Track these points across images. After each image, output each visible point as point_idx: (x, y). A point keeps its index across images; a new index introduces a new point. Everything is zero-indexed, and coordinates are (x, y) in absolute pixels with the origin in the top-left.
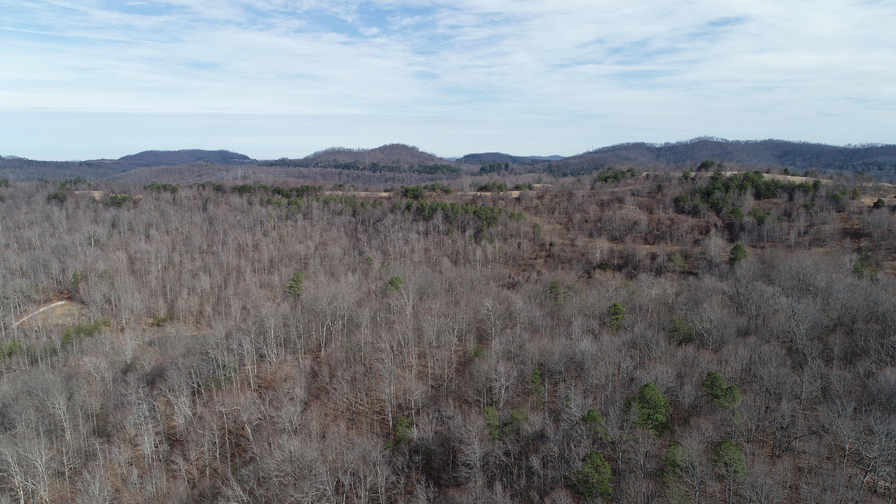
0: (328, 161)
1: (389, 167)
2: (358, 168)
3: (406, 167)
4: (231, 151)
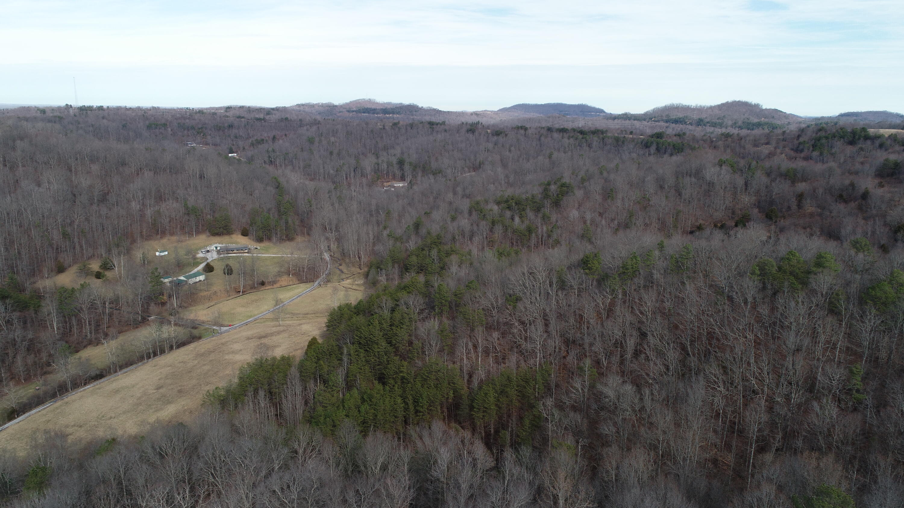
0: (662, 116)
1: (712, 123)
2: (685, 123)
3: (730, 123)
4: (589, 105)
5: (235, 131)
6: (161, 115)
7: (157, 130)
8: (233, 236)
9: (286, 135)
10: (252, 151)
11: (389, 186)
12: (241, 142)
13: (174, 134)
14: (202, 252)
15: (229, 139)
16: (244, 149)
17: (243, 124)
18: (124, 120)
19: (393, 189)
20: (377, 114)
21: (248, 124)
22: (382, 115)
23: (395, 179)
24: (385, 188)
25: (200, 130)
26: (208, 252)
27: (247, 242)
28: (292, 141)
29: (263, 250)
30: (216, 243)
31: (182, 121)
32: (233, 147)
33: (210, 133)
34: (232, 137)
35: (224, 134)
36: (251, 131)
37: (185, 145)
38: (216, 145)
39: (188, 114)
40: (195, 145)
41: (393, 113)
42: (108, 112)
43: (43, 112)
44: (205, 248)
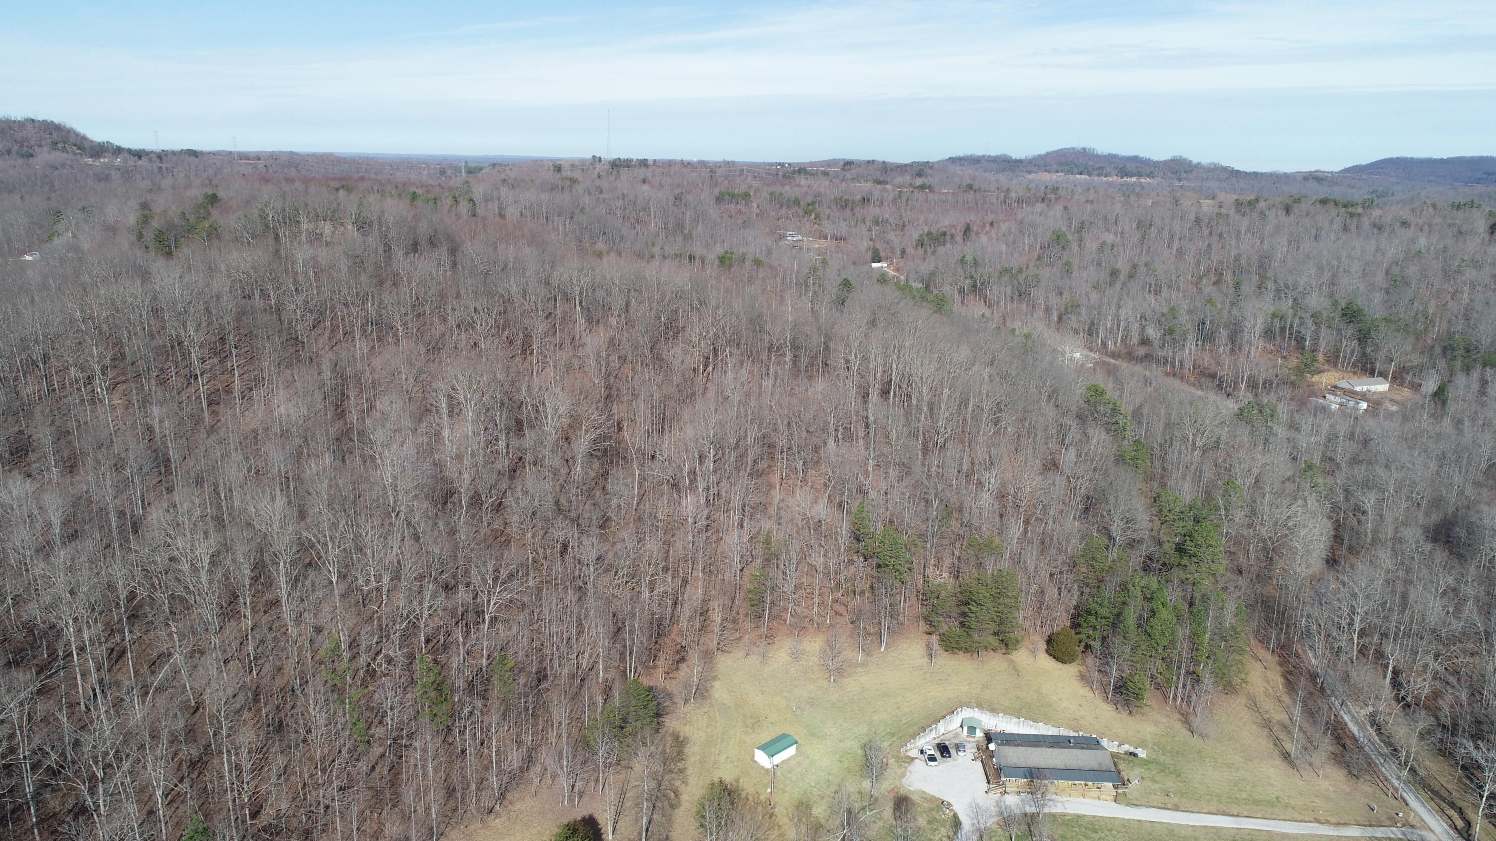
5: (872, 211)
6: (740, 175)
7: (732, 206)
8: (1021, 656)
9: (992, 224)
10: (925, 259)
11: (1334, 389)
12: (891, 236)
13: (761, 215)
14: (922, 752)
15: (863, 226)
16: (903, 252)
17: (891, 197)
18: (678, 186)
19: (1364, 405)
20: (1106, 176)
21: (900, 197)
22: (1115, 178)
23: (1336, 365)
24: (1330, 397)
25: (810, 207)
26: (942, 756)
27: (1080, 705)
28: (1011, 238)
29: (1164, 769)
30: (969, 705)
31: (777, 189)
32: (878, 246)
33: (827, 213)
34: (869, 223)
35: (854, 215)
36: (906, 210)
37: (782, 237)
38: (838, 239)
39: (781, 174)
40: (800, 238)
41: (1139, 175)
42: (653, 172)
43: (558, 168)
44: (931, 730)
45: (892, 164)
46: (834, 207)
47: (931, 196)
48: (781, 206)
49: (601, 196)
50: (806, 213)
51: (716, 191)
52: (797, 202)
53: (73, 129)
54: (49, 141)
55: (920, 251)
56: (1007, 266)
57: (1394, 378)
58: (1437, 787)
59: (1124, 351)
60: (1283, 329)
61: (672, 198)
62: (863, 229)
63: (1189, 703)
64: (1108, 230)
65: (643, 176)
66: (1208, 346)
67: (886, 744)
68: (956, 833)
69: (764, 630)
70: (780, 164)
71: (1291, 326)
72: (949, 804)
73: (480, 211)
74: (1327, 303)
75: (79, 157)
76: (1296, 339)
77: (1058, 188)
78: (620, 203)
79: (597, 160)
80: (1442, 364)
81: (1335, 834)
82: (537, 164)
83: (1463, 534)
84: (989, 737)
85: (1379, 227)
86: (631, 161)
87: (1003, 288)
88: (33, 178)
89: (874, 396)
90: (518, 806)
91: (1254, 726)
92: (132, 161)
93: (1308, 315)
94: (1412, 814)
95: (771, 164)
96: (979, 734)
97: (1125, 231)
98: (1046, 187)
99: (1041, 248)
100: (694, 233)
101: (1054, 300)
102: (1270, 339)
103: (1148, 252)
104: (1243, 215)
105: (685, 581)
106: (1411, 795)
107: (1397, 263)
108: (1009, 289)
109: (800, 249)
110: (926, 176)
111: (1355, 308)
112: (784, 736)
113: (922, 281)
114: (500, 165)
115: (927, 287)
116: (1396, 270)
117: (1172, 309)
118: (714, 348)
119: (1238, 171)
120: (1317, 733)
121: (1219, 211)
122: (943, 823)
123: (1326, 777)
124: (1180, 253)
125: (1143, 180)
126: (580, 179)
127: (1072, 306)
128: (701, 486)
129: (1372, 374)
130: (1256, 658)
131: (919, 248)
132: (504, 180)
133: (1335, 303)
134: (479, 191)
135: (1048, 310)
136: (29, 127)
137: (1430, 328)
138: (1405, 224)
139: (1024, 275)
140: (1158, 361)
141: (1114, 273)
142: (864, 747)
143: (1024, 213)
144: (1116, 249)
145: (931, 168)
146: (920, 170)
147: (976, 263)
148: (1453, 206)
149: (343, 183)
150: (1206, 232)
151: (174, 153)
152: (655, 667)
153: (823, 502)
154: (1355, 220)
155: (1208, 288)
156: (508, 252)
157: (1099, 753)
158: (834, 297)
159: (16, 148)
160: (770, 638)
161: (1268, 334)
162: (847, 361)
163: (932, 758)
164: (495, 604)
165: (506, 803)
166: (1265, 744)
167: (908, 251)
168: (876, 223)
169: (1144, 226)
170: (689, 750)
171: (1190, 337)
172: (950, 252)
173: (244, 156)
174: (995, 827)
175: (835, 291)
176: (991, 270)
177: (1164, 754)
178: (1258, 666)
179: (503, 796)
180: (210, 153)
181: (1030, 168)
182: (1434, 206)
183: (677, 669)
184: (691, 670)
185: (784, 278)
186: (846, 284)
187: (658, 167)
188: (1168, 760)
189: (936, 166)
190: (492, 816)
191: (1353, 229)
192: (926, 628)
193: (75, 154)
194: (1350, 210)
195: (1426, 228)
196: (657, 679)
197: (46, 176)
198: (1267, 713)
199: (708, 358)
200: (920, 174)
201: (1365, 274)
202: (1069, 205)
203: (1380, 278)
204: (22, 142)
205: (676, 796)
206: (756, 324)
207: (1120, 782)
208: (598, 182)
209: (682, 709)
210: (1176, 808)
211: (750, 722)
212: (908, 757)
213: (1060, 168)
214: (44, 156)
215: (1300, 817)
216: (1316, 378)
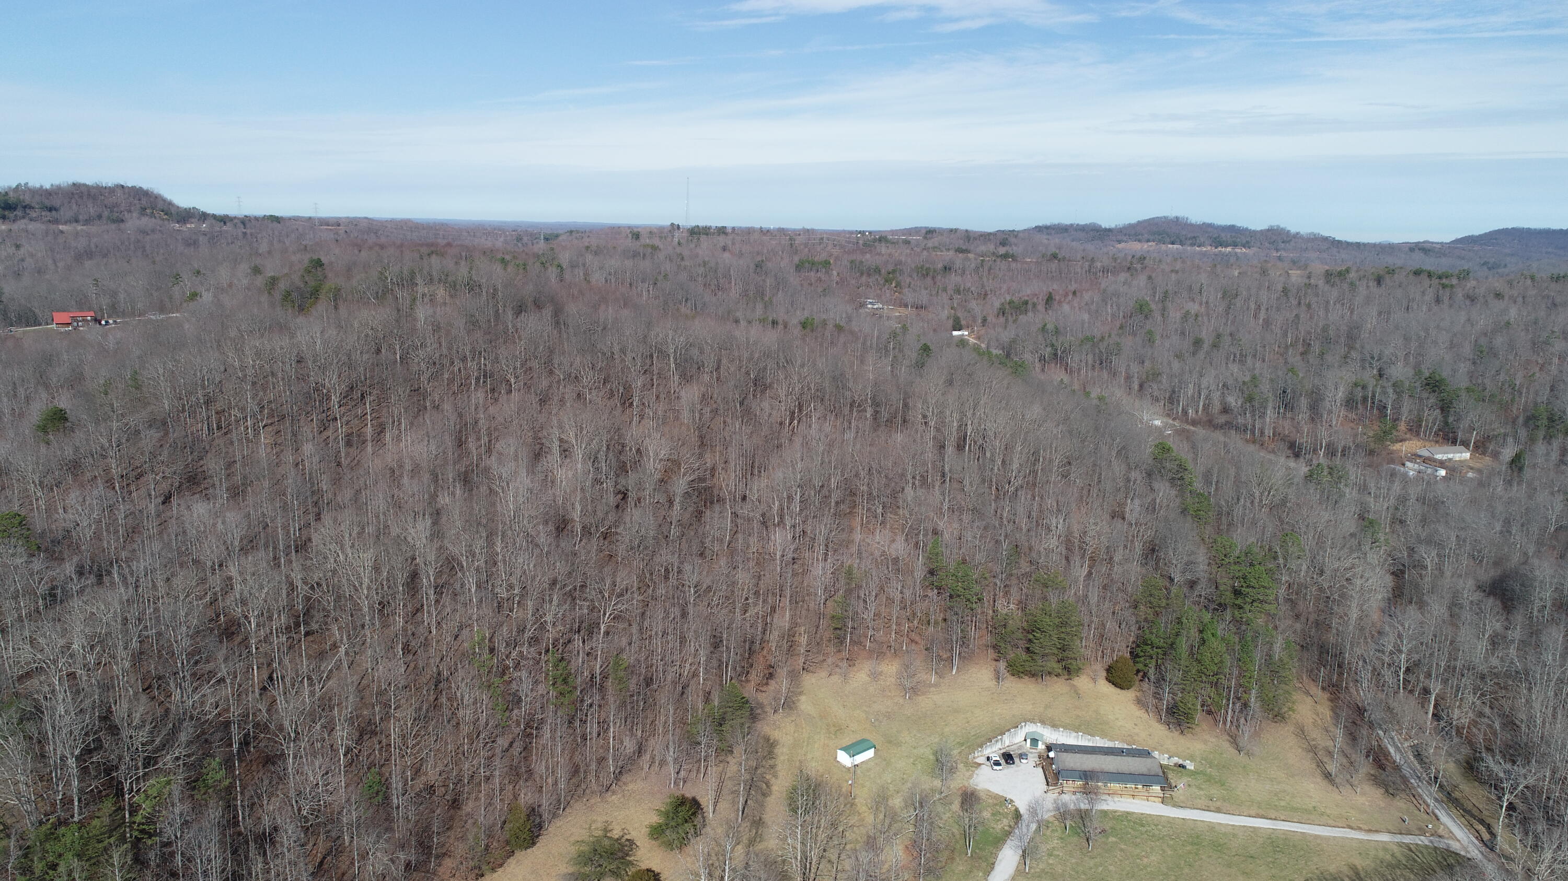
5: (954, 279)
6: (820, 244)
7: (812, 274)
8: (1082, 682)
9: (1074, 293)
10: (1006, 327)
11: (1415, 457)
12: (973, 304)
13: (842, 282)
14: (988, 759)
15: (944, 295)
16: (984, 320)
17: (973, 266)
18: (758, 253)
19: (1443, 472)
20: (1199, 246)
21: (982, 266)
22: (1209, 248)
23: (1418, 434)
24: (1408, 464)
25: (891, 276)
26: (1007, 763)
27: (1136, 725)
28: (1093, 307)
29: (1209, 779)
30: (1032, 721)
31: (858, 257)
32: (959, 315)
33: (908, 281)
34: (950, 292)
35: (935, 283)
36: (988, 280)
37: (863, 305)
38: (919, 307)
39: (861, 242)
40: (881, 306)
41: (1235, 245)
42: (734, 239)
43: (636, 236)
44: (997, 741)
45: (976, 232)
46: (915, 275)
47: (1014, 265)
48: (862, 274)
49: (683, 264)
50: (886, 281)
51: (796, 259)
52: (877, 270)
53: (160, 195)
54: (138, 206)
55: (1002, 319)
56: (1088, 334)
57: (1476, 447)
58: (1470, 807)
59: (1205, 419)
60: (1365, 399)
61: (752, 266)
62: (944, 297)
63: (1238, 727)
64: (1193, 300)
65: (723, 244)
66: (1289, 415)
67: (955, 752)
68: (1016, 823)
69: (845, 654)
70: (860, 232)
71: (1374, 396)
72: (1012, 801)
73: (567, 276)
74: (1410, 372)
75: (166, 222)
76: (1378, 409)
77: (1145, 258)
78: (701, 270)
79: (675, 227)
80: (1523, 433)
81: (1366, 838)
82: (615, 231)
83: (1517, 588)
84: (1049, 748)
85: (1472, 299)
86: (710, 228)
87: (1083, 357)
88: (127, 243)
89: (950, 450)
90: (631, 786)
91: (1300, 750)
92: (218, 227)
93: (1390, 384)
94: (1442, 827)
95: (851, 233)
96: (1041, 746)
97: (1210, 301)
98: (1133, 257)
99: (1124, 317)
100: (774, 300)
101: (1135, 368)
102: (1352, 408)
103: (1233, 322)
104: (1333, 286)
105: (773, 609)
106: (1443, 812)
107: (1486, 335)
108: (1090, 357)
109: (881, 317)
110: (1011, 245)
111: (1438, 378)
112: (863, 741)
113: (1003, 349)
114: (578, 232)
115: (1008, 355)
116: (1483, 341)
117: (1254, 378)
118: (799, 404)
119: (1339, 242)
120: (1359, 758)
121: (1307, 281)
122: (1005, 816)
123: (1363, 794)
124: (1267, 323)
125: (1238, 250)
126: (661, 247)
127: (1153, 375)
128: (788, 522)
129: (1454, 443)
130: (1308, 693)
131: (1001, 316)
132: (587, 248)
133: (1418, 373)
134: (565, 258)
135: (1128, 378)
136: (119, 193)
137: (1517, 399)
138: (1499, 296)
139: (1105, 343)
140: (1237, 428)
141: (1198, 343)
142: (935, 753)
143: (1106, 282)
144: (1200, 318)
145: (1016, 237)
146: (1004, 238)
147: (1057, 331)
148: (1552, 278)
149: (432, 249)
150: (1294, 302)
151: (257, 219)
152: (748, 681)
153: (900, 539)
154: (1448, 291)
155: (1294, 358)
156: (608, 313)
157: (1149, 760)
158: (914, 361)
159: (106, 213)
160: (851, 661)
161: (1350, 403)
162: (925, 417)
163: (997, 763)
164: (610, 615)
165: (620, 783)
166: (1308, 764)
167: (989, 319)
168: (958, 291)
169: (1229, 295)
170: (778, 750)
171: (1270, 405)
172: (1032, 320)
173: (325, 222)
174: (1051, 819)
175: (914, 355)
176: (1073, 339)
177: (1210, 767)
178: (1309, 700)
179: (617, 778)
180: (290, 219)
181: (1119, 238)
182: (1532, 278)
183: (767, 684)
184: (781, 683)
185: (864, 344)
186: (926, 349)
187: (738, 234)
188: (1214, 772)
189: (1021, 235)
190: (610, 793)
191: (1446, 299)
192: (995, 656)
193: (163, 220)
194: (1444, 281)
195: (1520, 299)
196: (749, 691)
197: (139, 241)
198: (1313, 740)
199: (793, 413)
200: (1003, 243)
201: (1452, 346)
202: (1154, 275)
203: (1467, 349)
204: (112, 208)
205: (768, 786)
206: (839, 380)
207: (1167, 786)
208: (678, 250)
209: (772, 717)
210: (1218, 810)
211: (832, 729)
212: (976, 763)
213: (1152, 238)
214: (134, 222)
215: (1334, 823)
216: (1397, 446)
